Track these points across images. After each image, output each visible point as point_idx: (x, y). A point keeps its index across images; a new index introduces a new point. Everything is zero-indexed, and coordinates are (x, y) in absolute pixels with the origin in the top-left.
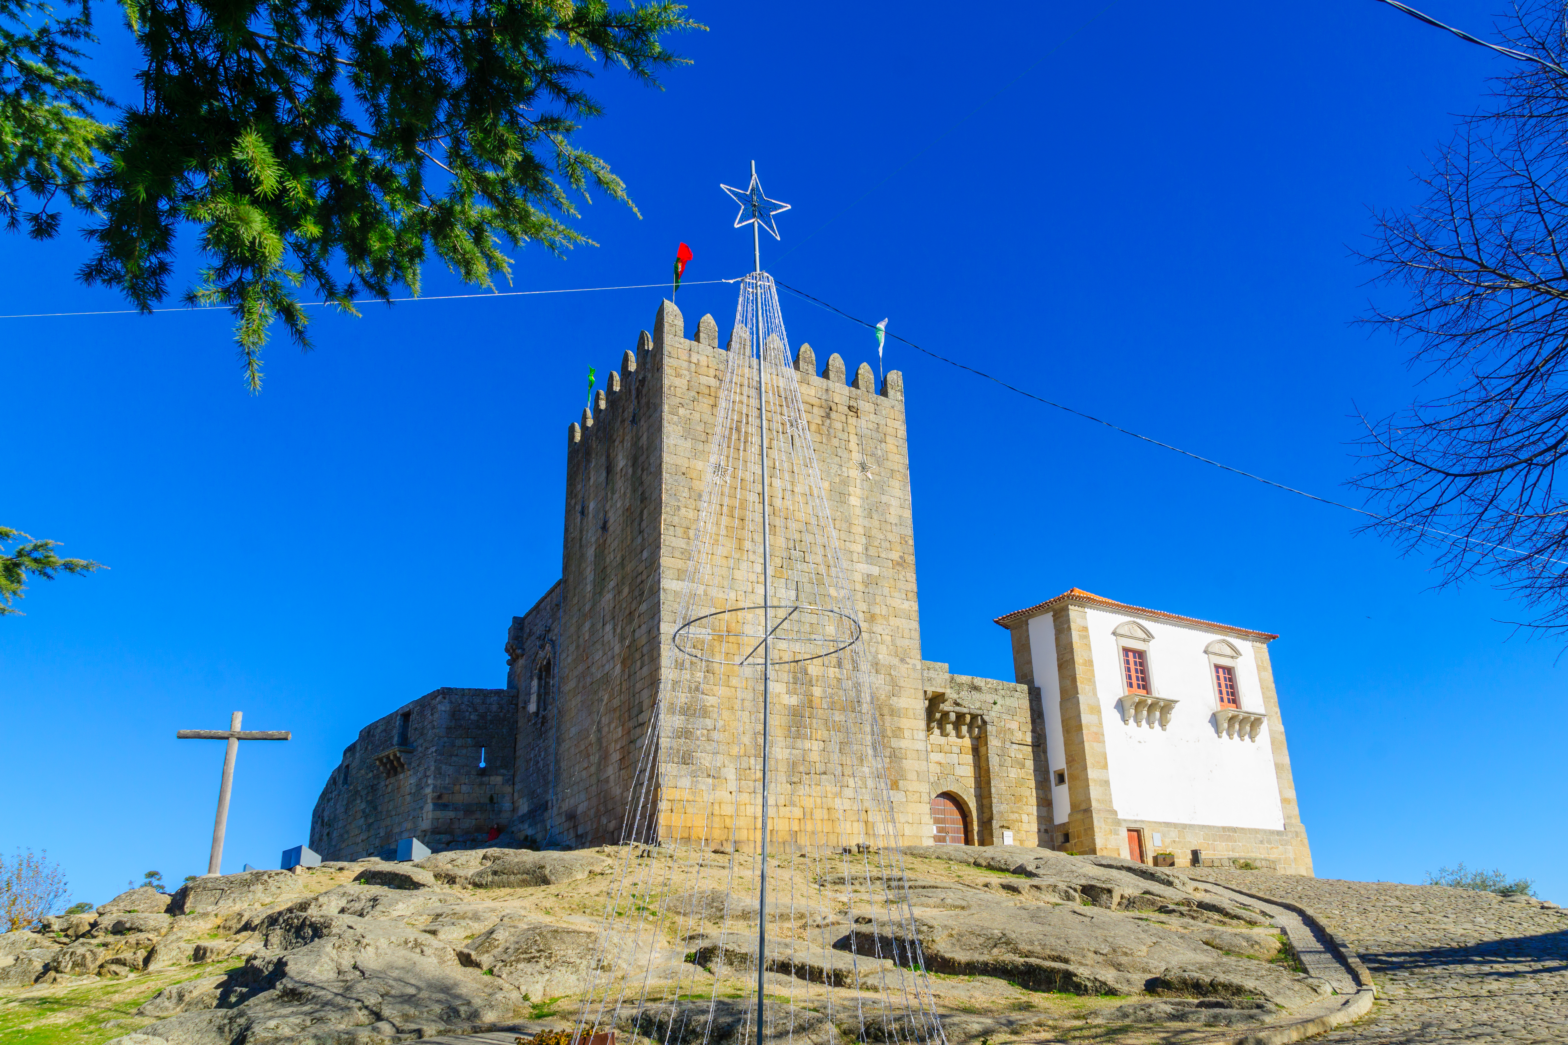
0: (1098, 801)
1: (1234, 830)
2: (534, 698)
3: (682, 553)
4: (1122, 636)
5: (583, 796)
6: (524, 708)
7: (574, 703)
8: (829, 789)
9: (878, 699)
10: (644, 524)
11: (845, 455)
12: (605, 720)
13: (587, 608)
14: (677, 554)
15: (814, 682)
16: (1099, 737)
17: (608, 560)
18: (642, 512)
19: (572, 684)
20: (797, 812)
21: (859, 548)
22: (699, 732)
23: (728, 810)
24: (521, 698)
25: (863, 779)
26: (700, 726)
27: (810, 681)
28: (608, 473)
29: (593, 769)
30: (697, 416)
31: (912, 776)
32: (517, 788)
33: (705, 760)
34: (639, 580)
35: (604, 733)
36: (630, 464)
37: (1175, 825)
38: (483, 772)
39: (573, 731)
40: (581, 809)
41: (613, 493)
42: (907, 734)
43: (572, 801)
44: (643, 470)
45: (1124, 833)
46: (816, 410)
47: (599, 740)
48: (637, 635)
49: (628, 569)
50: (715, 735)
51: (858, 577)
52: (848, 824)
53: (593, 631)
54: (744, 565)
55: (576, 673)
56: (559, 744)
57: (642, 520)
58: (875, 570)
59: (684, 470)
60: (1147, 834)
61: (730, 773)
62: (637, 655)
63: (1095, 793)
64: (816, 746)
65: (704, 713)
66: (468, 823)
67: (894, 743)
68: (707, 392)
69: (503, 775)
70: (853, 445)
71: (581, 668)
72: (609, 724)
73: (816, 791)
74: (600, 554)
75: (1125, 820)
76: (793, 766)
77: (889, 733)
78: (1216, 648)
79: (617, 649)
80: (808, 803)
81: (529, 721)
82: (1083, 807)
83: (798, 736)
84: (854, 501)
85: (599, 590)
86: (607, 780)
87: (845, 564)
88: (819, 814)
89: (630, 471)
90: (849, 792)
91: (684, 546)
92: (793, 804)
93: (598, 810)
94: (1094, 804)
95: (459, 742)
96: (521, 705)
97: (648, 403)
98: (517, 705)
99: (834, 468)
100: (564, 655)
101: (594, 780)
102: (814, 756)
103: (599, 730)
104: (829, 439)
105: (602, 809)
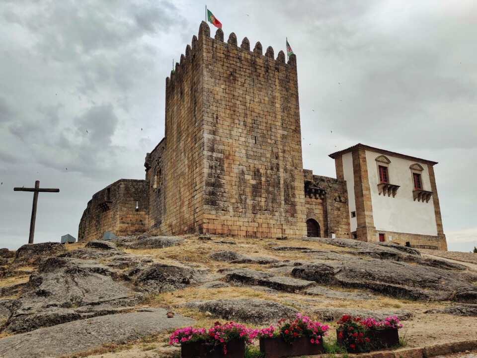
0: (368, 223)
1: (419, 235)
2: (155, 183)
3: (211, 124)
4: (379, 161)
5: (174, 218)
6: (152, 187)
7: (170, 184)
8: (268, 216)
9: (287, 183)
10: (196, 112)
11: (274, 87)
12: (182, 190)
13: (174, 147)
14: (209, 124)
15: (262, 176)
16: (369, 199)
17: (182, 128)
18: (195, 108)
19: (170, 177)
20: (256, 225)
21: (279, 124)
22: (219, 193)
23: (230, 223)
24: (151, 183)
25: (280, 212)
26: (219, 191)
27: (261, 175)
28: (181, 95)
29: (178, 208)
30: (216, 69)
31: (299, 212)
32: (150, 216)
33: (221, 204)
34: (194, 135)
35: (182, 194)
36: (190, 89)
37: (397, 233)
38: (137, 210)
39: (171, 194)
40: (174, 223)
41: (184, 102)
42: (297, 196)
43: (171, 220)
44: (195, 92)
45: (378, 236)
46: (263, 69)
47: (180, 198)
48: (194, 156)
49: (190, 131)
50: (225, 194)
51: (279, 135)
52: (275, 230)
53: (177, 156)
54: (235, 130)
55: (171, 172)
56: (165, 199)
57: (195, 111)
58: (285, 133)
59: (211, 90)
60: (386, 236)
61: (231, 209)
62: (194, 164)
63: (367, 220)
64: (263, 200)
65: (220, 186)
66: (133, 228)
67: (292, 200)
68: (220, 59)
69: (145, 211)
70: (277, 83)
71: (172, 170)
72: (184, 191)
73: (262, 217)
74: (179, 126)
75: (379, 231)
76: (254, 207)
77: (290, 196)
78: (415, 167)
79: (186, 162)
80: (260, 221)
81: (154, 191)
82: (363, 225)
83: (256, 196)
84: (277, 105)
85: (179, 139)
86: (183, 212)
87: (273, 130)
88: (265, 225)
89: (190, 92)
90: (275, 218)
91: (212, 121)
92: (254, 221)
93: (180, 223)
94: (367, 224)
95: (128, 199)
96: (151, 185)
97: (196, 64)
98: (149, 186)
99: (270, 92)
100: (166, 166)
101: (178, 212)
102: (263, 204)
103: (180, 193)
104: (268, 81)
105: (182, 223)
